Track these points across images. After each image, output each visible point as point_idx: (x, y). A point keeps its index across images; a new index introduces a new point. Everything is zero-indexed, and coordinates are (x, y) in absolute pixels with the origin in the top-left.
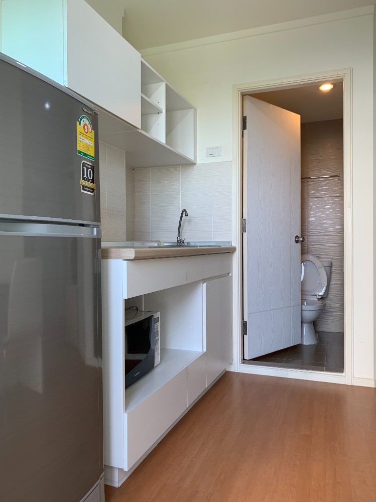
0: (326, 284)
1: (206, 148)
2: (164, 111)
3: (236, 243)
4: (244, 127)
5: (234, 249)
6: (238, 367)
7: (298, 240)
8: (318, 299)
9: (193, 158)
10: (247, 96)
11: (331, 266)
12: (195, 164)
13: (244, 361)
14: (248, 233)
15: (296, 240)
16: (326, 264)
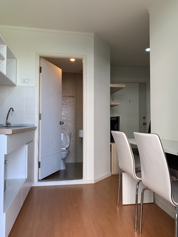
0: (69, 142)
1: (22, 79)
2: (6, 59)
3: (36, 125)
4: (40, 72)
5: (36, 128)
6: (36, 184)
7: (61, 124)
8: (66, 149)
9: (15, 83)
10: (42, 58)
11: (71, 134)
12: (16, 86)
13: (39, 180)
14: (42, 121)
15: (60, 123)
16: (69, 133)
